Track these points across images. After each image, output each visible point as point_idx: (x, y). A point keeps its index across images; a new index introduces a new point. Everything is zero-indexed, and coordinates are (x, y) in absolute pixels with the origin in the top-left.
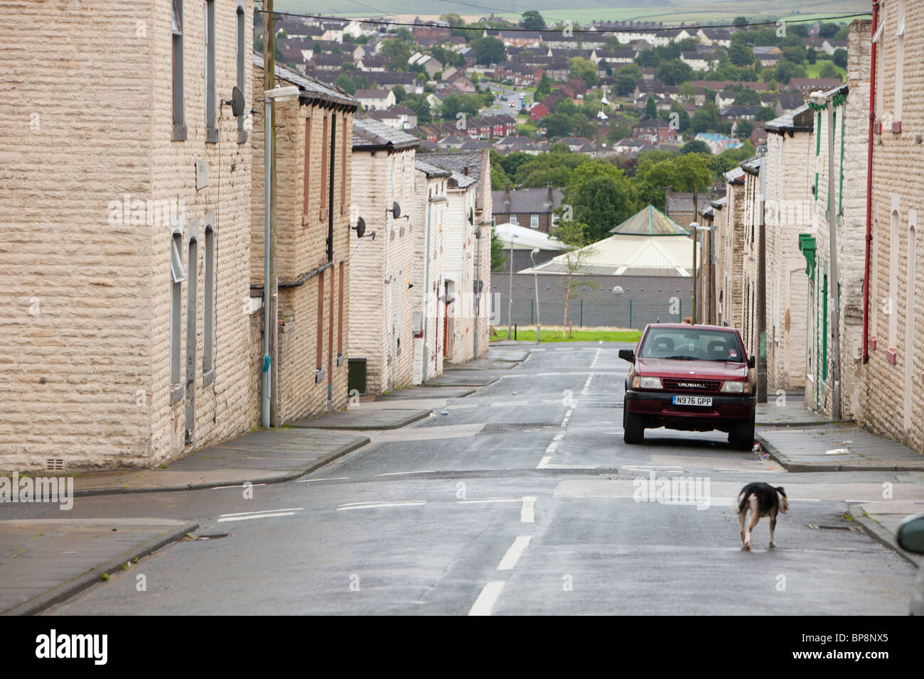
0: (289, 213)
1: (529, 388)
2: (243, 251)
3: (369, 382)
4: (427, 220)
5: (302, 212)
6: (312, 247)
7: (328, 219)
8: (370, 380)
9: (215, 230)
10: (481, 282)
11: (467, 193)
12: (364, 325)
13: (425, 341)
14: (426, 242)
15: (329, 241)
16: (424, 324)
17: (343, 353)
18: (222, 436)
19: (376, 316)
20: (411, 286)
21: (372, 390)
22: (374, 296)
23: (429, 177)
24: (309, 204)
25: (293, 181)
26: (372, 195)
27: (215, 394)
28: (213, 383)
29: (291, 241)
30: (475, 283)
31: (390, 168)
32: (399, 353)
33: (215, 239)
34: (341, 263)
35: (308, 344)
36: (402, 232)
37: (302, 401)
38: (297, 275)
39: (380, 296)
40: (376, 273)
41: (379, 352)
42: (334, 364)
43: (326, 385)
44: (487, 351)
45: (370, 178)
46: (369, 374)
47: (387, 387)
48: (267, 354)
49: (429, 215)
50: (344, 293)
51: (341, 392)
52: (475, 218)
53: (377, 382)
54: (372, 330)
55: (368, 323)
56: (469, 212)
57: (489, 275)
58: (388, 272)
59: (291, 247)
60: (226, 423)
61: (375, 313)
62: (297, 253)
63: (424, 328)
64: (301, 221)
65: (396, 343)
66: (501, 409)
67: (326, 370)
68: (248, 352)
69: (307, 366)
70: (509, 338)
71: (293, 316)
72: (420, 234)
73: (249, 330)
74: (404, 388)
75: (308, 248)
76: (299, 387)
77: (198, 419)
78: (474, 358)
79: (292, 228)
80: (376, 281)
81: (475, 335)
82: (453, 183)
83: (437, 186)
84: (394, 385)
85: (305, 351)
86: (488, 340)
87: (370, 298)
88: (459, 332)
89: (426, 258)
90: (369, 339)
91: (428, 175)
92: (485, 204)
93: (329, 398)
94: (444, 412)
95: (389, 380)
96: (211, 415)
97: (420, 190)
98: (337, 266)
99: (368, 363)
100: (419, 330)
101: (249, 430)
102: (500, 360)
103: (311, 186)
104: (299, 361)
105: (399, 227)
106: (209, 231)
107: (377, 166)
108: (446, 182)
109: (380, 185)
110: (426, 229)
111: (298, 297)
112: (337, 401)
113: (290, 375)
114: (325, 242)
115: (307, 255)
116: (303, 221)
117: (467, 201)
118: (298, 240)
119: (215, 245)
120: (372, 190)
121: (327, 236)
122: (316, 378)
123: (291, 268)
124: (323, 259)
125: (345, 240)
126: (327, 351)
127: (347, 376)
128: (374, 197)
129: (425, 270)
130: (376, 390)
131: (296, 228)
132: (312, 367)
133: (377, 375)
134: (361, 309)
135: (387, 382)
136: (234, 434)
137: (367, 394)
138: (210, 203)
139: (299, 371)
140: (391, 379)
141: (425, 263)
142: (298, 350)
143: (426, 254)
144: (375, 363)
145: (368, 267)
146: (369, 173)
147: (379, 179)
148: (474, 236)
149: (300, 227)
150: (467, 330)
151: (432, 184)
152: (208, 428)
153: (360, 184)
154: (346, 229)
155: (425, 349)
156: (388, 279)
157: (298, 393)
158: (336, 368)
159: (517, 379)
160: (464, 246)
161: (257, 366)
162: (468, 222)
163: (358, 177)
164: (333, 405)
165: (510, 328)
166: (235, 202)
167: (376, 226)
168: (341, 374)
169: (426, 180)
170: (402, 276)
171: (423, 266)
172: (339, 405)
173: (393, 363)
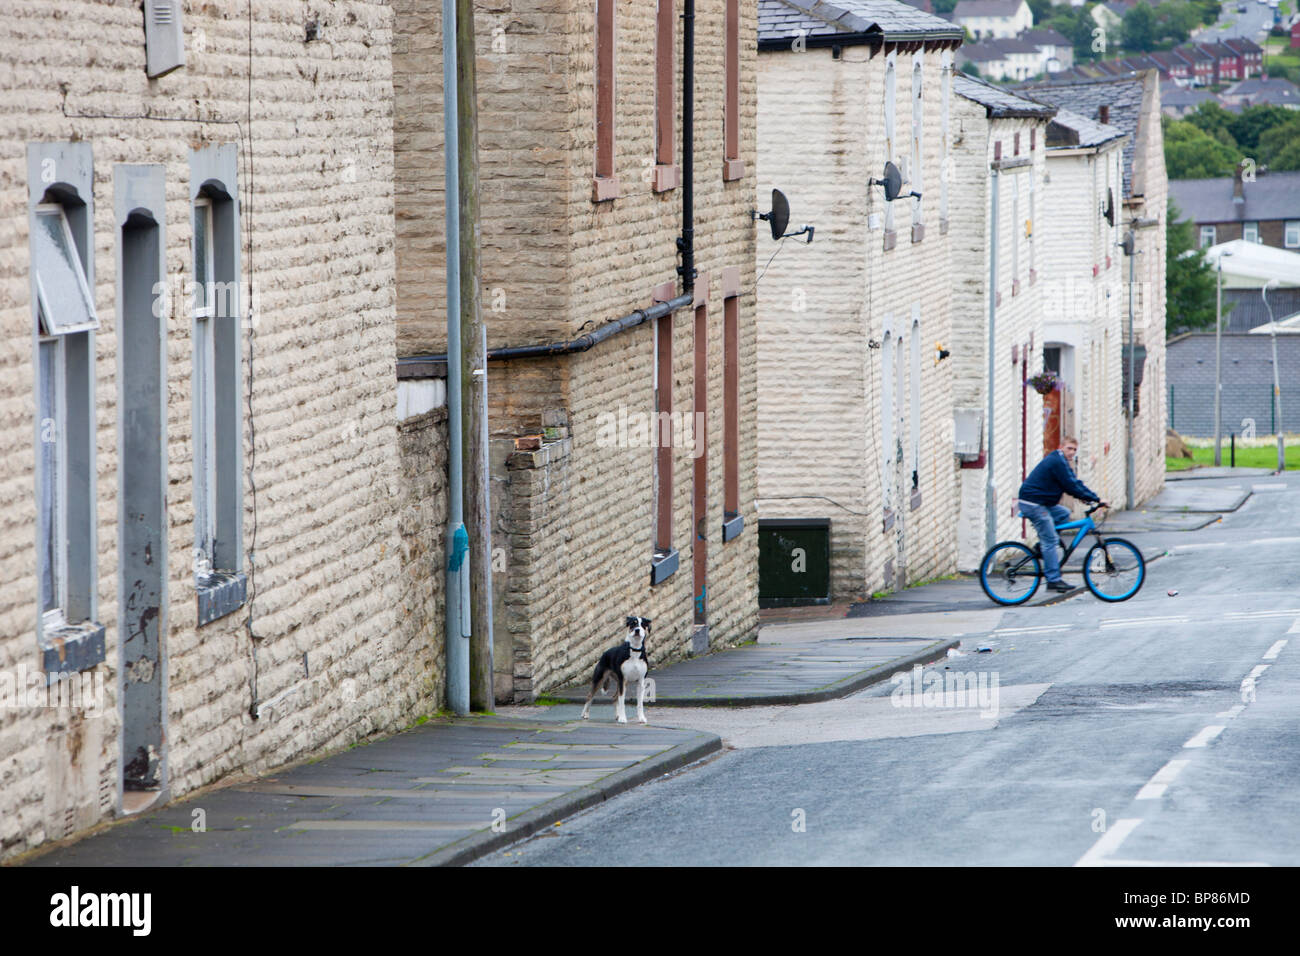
0: (552, 171)
1: (1217, 576)
2: (368, 258)
3: (838, 573)
4: (989, 211)
5: (592, 170)
6: (629, 257)
7: (680, 190)
8: (841, 567)
9: (239, 196)
10: (1141, 349)
11: (1101, 160)
12: (823, 444)
13: (990, 476)
14: (988, 258)
15: (685, 246)
16: (986, 439)
17: (742, 509)
18: (289, 750)
19: (850, 422)
20: (944, 355)
21: (844, 590)
22: (847, 377)
23: (992, 114)
24: (616, 151)
25: (562, 91)
26: (836, 147)
27: (256, 640)
28: (245, 613)
29: (559, 240)
30: (1125, 350)
31: (880, 87)
32: (915, 504)
33: (239, 221)
34: (730, 301)
35: (622, 494)
36: (917, 235)
37: (605, 631)
38: (576, 324)
39: (858, 377)
40: (848, 325)
41: (858, 502)
42: (714, 536)
43: (689, 589)
44: (1161, 490)
45: (831, 108)
46: (840, 555)
47: (882, 582)
48: (459, 524)
49: (994, 201)
50: (742, 369)
51: (737, 602)
52: (1119, 214)
53: (856, 572)
54: (843, 453)
55: (835, 439)
56: (1104, 198)
57: (1164, 333)
58: (879, 321)
59: (560, 257)
60: (306, 715)
61: (847, 416)
62: (575, 271)
63: (986, 447)
64: (588, 193)
65: (909, 482)
66: (1118, 636)
67: (686, 553)
68: (391, 522)
69: (623, 545)
70: (1217, 463)
71: (569, 425)
72: (975, 242)
73: (394, 463)
74: (931, 582)
75: (614, 259)
76: (594, 599)
77: (180, 714)
78: (1128, 508)
79: (561, 208)
80: (848, 344)
81: (1129, 459)
82: (1061, 137)
83: (1017, 137)
84: (903, 576)
85: (612, 511)
86: (1164, 467)
87: (838, 381)
88: (1086, 454)
89: (987, 295)
90: (835, 476)
91: (989, 109)
92: (1149, 184)
93: (700, 617)
94: (985, 645)
95: (888, 566)
96: (243, 698)
97: (970, 144)
98: (716, 306)
99: (835, 529)
100: (975, 451)
101: (402, 724)
102: (1185, 511)
103: (617, 108)
104: (592, 535)
105: (909, 221)
106: (215, 198)
107: (846, 81)
108: (1041, 131)
109: (854, 124)
110: (988, 231)
111: (582, 379)
112: (725, 625)
113: (563, 570)
114: (673, 248)
115: (611, 275)
116: (594, 192)
117: (1101, 179)
118: (579, 237)
119: (240, 237)
120: (835, 137)
121: (679, 232)
122: (653, 574)
123: (561, 307)
124: (669, 287)
125: (741, 245)
126: (690, 508)
127: (755, 564)
128: (840, 152)
129: (987, 320)
130: (854, 591)
131: (571, 209)
132: (637, 549)
133: (855, 555)
134: (816, 408)
135: (882, 569)
136: (340, 741)
137: (834, 600)
138: (213, 118)
139: (593, 561)
140: (895, 563)
141: (987, 304)
142: (588, 509)
143: (988, 285)
144: (850, 529)
145: (829, 312)
146: (829, 97)
147: (852, 111)
148: (1121, 250)
149: (588, 205)
150: (1107, 449)
151: (1005, 132)
152: (226, 734)
153: (808, 123)
154: (745, 220)
155: (990, 492)
156: (878, 339)
157: (591, 615)
158: (719, 546)
159: (1207, 551)
160: (1095, 271)
161: (431, 556)
162: (1105, 220)
163: (805, 108)
164: (711, 634)
165: (1219, 443)
166: (326, 126)
167: (845, 218)
168: (738, 561)
169: (985, 122)
170: (920, 332)
171: (983, 310)
172: (731, 634)
173: (897, 526)
